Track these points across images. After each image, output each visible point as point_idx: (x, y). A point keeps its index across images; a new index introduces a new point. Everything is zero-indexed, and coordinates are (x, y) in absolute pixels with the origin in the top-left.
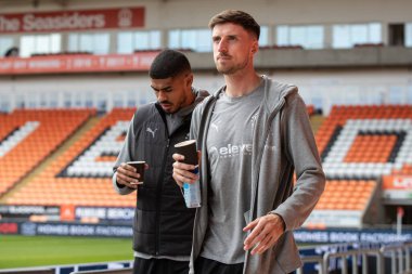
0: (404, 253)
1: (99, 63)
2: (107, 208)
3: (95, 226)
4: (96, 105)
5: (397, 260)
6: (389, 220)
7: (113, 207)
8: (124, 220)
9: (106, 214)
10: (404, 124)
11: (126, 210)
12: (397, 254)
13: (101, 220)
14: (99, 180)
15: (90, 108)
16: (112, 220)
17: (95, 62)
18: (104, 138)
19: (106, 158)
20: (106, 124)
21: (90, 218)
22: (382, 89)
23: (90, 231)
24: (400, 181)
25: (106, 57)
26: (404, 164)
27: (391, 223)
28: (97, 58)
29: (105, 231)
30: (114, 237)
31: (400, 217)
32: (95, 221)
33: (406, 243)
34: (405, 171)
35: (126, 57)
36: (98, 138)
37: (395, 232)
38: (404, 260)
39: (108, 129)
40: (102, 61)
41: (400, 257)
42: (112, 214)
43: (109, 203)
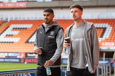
0: (106, 67)
1: (5, 5)
2: (8, 53)
3: (4, 58)
4: (4, 19)
5: (103, 69)
6: (101, 56)
7: (10, 52)
8: (13, 56)
9: (8, 55)
10: (105, 25)
11: (15, 53)
12: (103, 67)
13: (6, 56)
14: (5, 44)
15: (3, 20)
16: (10, 57)
17: (4, 5)
18: (7, 30)
19: (8, 36)
20: (8, 25)
21: (2, 56)
22: (98, 14)
23: (3, 60)
24: (104, 44)
25: (8, 3)
26: (106, 38)
27: (101, 57)
28: (5, 4)
29: (7, 60)
30: (11, 62)
31: (104, 55)
32: (4, 57)
33: (106, 64)
34: (106, 40)
35: (14, 3)
36: (5, 30)
37: (103, 60)
38: (106, 69)
39: (8, 27)
40: (6, 4)
41: (104, 68)
42: (10, 55)
43: (9, 51)
